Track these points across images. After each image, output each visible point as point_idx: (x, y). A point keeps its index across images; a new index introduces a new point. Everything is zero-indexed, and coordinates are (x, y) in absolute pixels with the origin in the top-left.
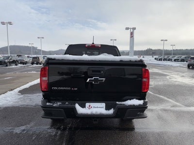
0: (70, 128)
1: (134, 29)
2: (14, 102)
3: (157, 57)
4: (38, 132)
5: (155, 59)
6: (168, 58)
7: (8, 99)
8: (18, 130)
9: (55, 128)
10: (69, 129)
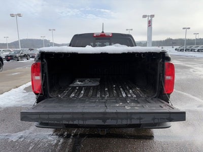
0: (75, 135)
1: (152, 16)
2: (17, 101)
3: (177, 47)
4: (37, 140)
5: (176, 49)
6: (190, 49)
7: (11, 97)
8: (14, 137)
9: (57, 135)
10: (73, 136)
